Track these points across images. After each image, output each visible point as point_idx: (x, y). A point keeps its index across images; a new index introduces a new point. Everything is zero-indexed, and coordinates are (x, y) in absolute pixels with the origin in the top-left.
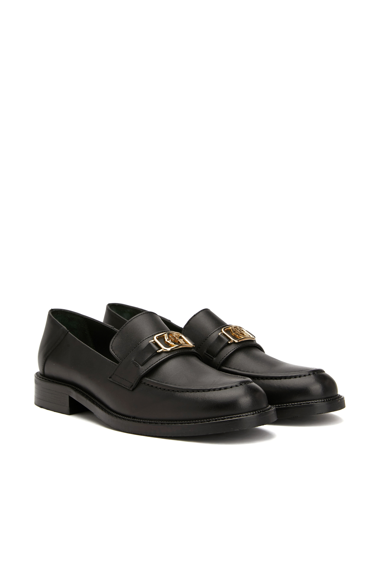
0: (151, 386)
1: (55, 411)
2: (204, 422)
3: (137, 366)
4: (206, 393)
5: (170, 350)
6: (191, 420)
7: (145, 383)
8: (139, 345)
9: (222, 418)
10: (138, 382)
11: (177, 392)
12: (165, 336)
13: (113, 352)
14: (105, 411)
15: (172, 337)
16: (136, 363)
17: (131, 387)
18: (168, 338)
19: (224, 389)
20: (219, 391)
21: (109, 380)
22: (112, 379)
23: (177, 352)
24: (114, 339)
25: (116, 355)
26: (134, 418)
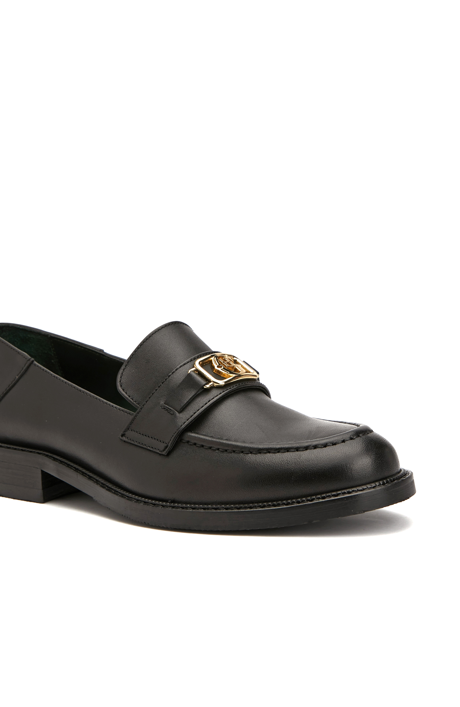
0: (201, 447)
1: (14, 499)
2: (303, 501)
3: (172, 414)
4: (302, 453)
5: (224, 383)
6: (280, 500)
7: (188, 442)
8: (170, 378)
9: (334, 495)
10: (177, 441)
11: (250, 454)
12: (212, 360)
13: (124, 393)
14: (116, 493)
15: (223, 362)
16: (170, 408)
17: (163, 451)
18: (218, 364)
19: (331, 444)
20: (324, 448)
21: (121, 440)
22: (127, 438)
23: (236, 386)
24: (124, 370)
25: (129, 396)
26: (173, 501)
